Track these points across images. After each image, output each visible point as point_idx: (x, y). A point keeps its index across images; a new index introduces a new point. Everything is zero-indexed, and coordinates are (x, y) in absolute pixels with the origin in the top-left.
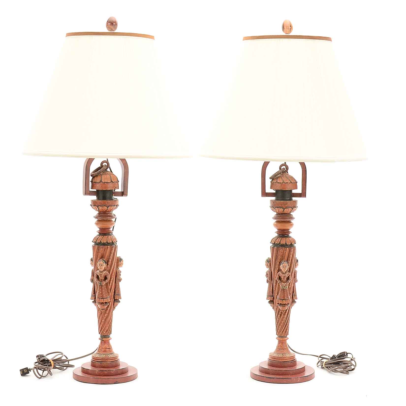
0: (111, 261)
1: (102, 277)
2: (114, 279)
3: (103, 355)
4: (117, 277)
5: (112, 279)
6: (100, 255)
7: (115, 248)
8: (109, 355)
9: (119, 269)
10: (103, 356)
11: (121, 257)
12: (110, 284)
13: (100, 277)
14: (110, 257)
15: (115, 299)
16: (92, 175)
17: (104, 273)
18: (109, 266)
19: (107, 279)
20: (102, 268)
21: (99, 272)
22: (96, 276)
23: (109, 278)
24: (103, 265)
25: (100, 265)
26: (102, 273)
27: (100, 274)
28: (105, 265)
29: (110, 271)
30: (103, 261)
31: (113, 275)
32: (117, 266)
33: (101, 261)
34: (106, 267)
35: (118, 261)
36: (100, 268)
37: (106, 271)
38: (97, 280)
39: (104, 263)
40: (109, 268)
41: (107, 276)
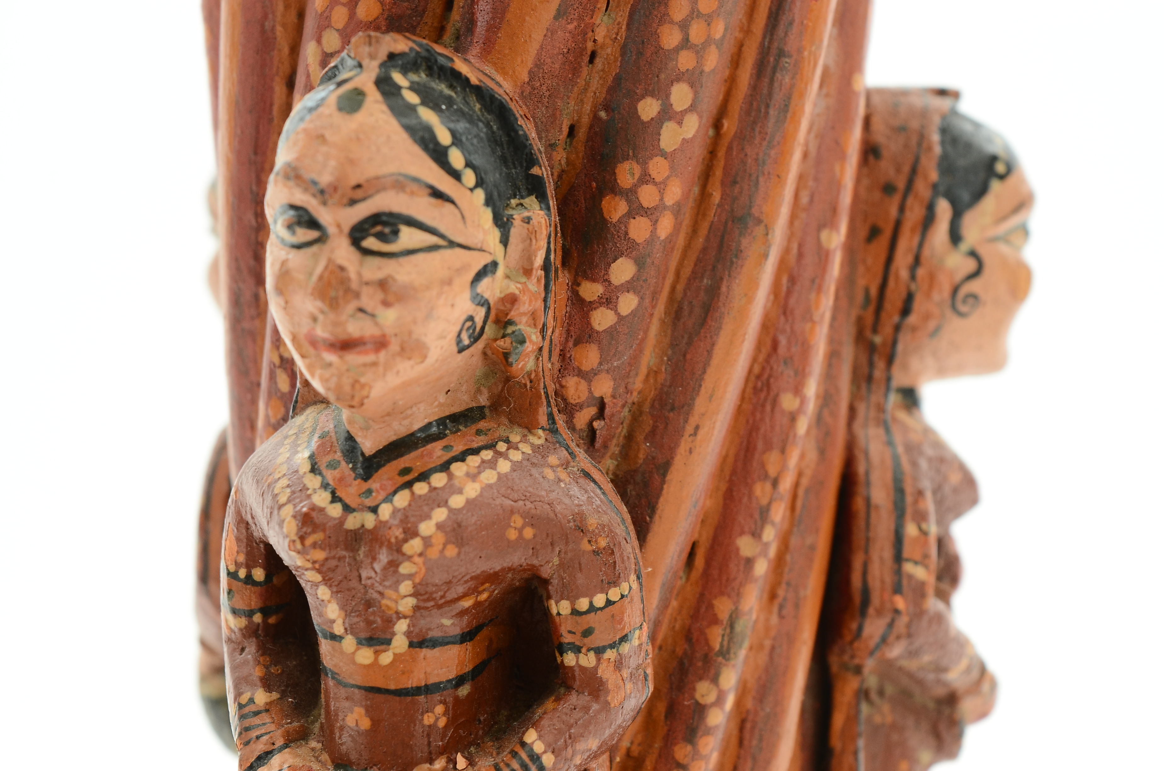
0: (695, 126)
1: (399, 642)
4: (873, 628)
5: (731, 678)
11: (962, 106)
13: (334, 611)
17: (472, 490)
18: (629, 287)
19: (549, 704)
20: (381, 344)
21: (313, 482)
22: (249, 579)
23: (626, 673)
24: (433, 248)
25: (313, 224)
26: (388, 499)
27: (341, 522)
28: (505, 241)
29: (677, 445)
30: (427, 115)
31: (749, 562)
32: (868, 333)
33: (339, 118)
34: (523, 326)
35: (888, 189)
36: (321, 332)
37: (539, 438)
38: (251, 700)
39: (456, 175)
40: (653, 373)
41: (554, 611)
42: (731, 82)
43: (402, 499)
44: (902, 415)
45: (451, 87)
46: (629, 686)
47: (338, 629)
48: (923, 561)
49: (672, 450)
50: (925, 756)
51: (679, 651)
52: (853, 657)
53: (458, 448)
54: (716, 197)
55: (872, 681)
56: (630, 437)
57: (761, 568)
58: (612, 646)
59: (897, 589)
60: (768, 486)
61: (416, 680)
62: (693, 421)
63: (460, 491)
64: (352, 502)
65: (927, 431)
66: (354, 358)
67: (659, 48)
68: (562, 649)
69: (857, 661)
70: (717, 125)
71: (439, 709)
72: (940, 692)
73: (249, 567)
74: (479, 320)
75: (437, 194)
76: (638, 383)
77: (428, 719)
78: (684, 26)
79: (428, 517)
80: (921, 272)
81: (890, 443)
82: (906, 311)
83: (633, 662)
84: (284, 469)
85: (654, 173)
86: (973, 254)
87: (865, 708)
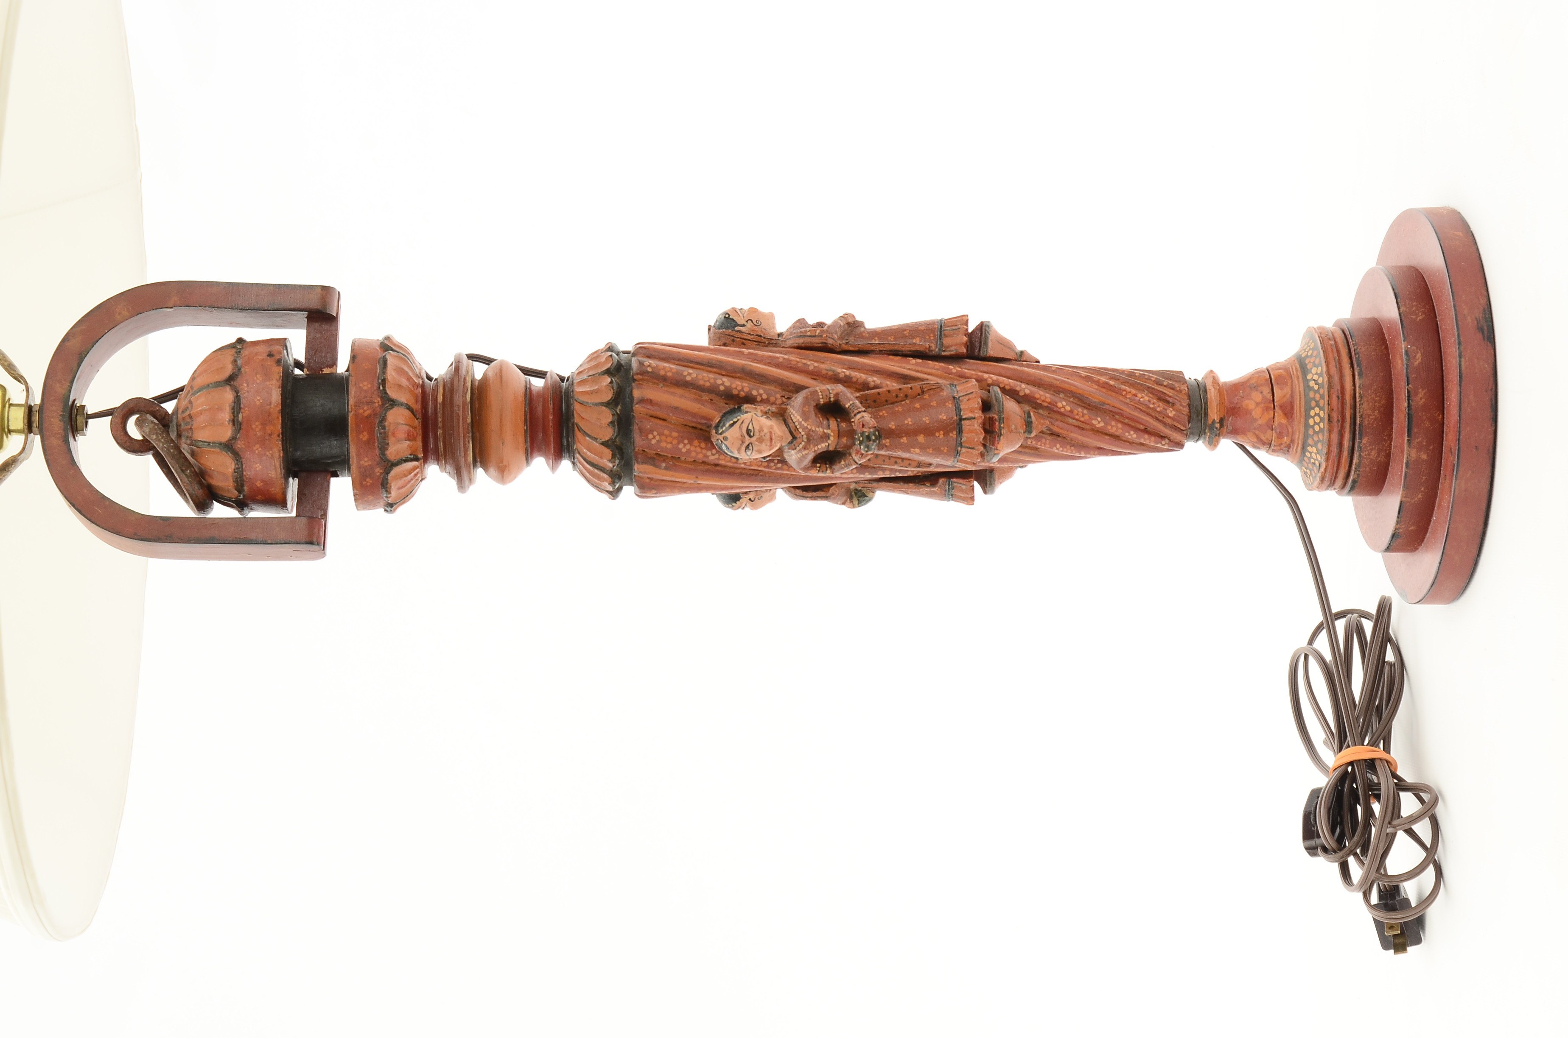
0: (725, 379)
1: (829, 431)
2: (842, 364)
3: (1311, 422)
4: (830, 341)
5: (839, 370)
6: (688, 447)
7: (649, 357)
8: (1312, 384)
9: (780, 335)
10: (1317, 419)
11: (712, 324)
12: (872, 384)
13: (823, 445)
14: (701, 382)
15: (964, 350)
16: (202, 505)
17: (798, 417)
18: (758, 391)
19: (841, 403)
20: (771, 432)
21: (798, 448)
22: (819, 467)
23: (835, 388)
24: (752, 423)
25: (748, 445)
26: (800, 433)
27: (805, 442)
28: (750, 412)
29: (790, 382)
30: (727, 425)
31: (815, 367)
32: (766, 344)
33: (728, 441)
34: (766, 409)
35: (733, 341)
36: (769, 444)
37: (788, 407)
38: (844, 465)
39: (738, 420)
40: (775, 387)
41: (822, 403)
42: (715, 373)
43: (800, 430)
44: (784, 336)
45: (721, 423)
46: (838, 388)
47: (827, 444)
48: (815, 331)
49: (791, 382)
50: (862, 329)
51: (833, 381)
52: (837, 346)
53: (791, 421)
54: (738, 375)
55: (844, 342)
56: (789, 391)
57: (816, 364)
58: (829, 391)
59: (821, 336)
60: (799, 363)
61: (836, 429)
62: (785, 378)
63: (799, 420)
64: (801, 440)
65: (787, 331)
66: (773, 438)
67: (710, 386)
68: (830, 401)
69: (838, 345)
70: (723, 375)
71: (842, 424)
72: (846, 326)
73: (817, 467)
74: (765, 417)
75: (742, 423)
76: (778, 390)
77: (844, 426)
78: (705, 381)
79: (804, 425)
80: (752, 333)
81: (790, 339)
82: (761, 336)
83: (833, 387)
84: (796, 456)
85: (735, 387)
86: (747, 322)
87: (850, 343)
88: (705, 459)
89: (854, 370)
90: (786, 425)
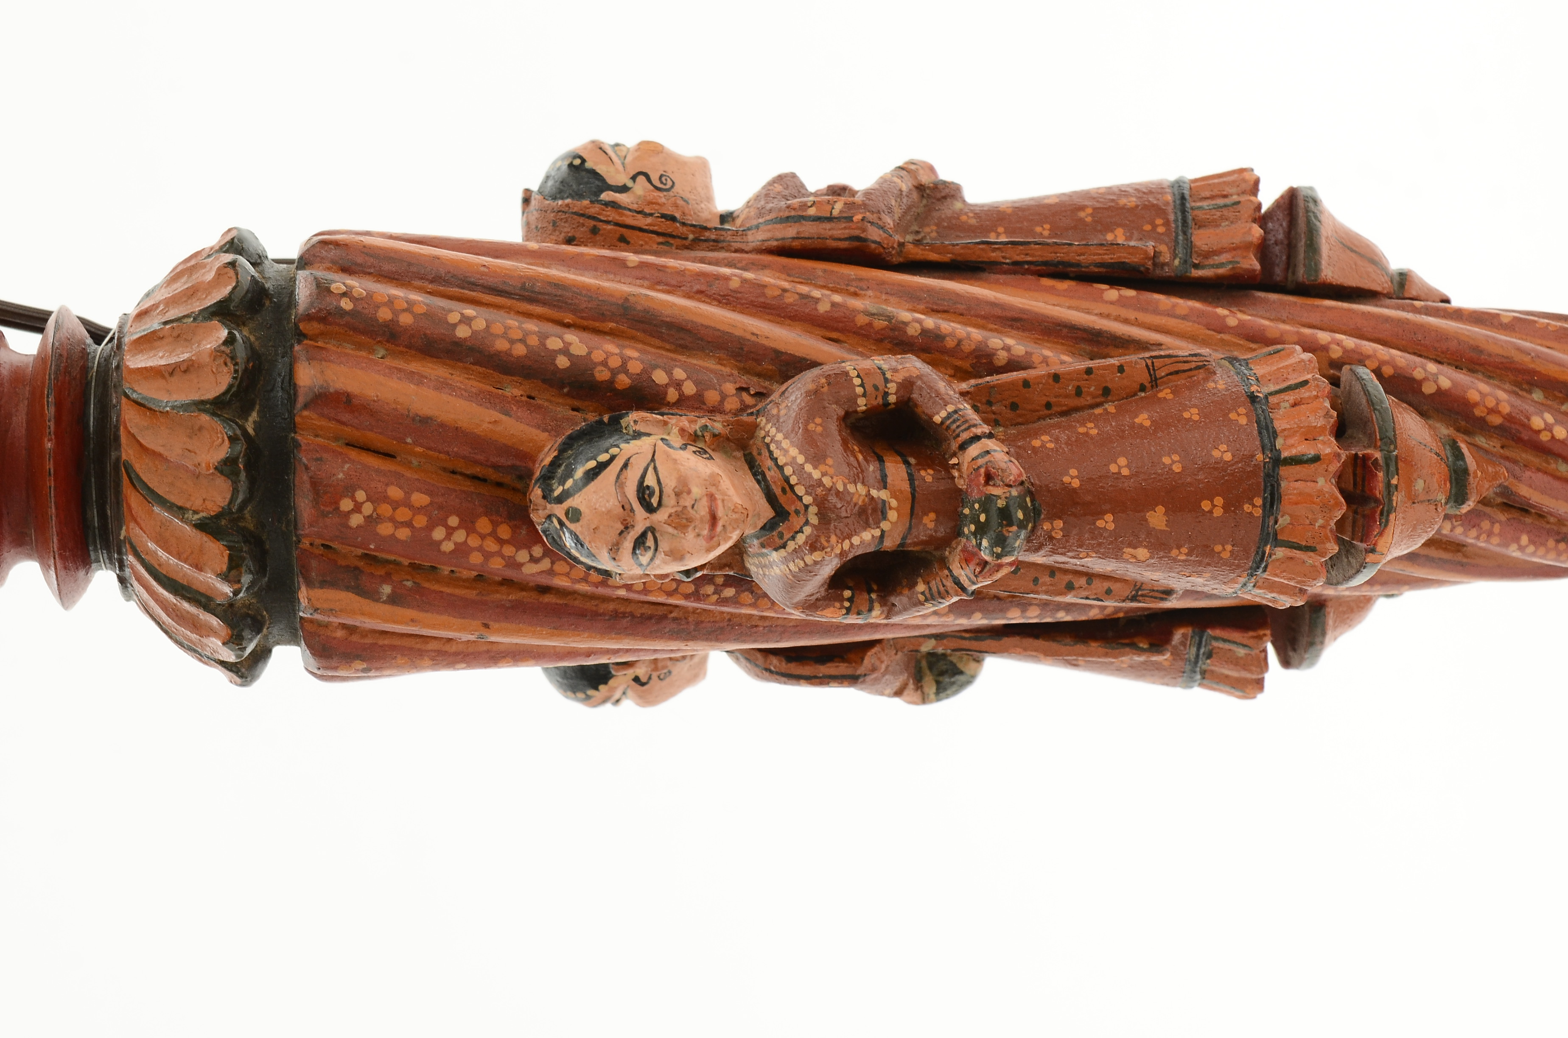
0: (571, 337)
1: (883, 495)
2: (912, 297)
4: (874, 234)
5: (905, 315)
6: (460, 536)
7: (346, 270)
9: (726, 218)
11: (535, 187)
12: (1002, 357)
13: (867, 535)
14: (501, 345)
15: (1253, 263)
17: (794, 452)
18: (669, 373)
19: (919, 410)
20: (711, 497)
21: (791, 545)
22: (850, 600)
23: (900, 367)
24: (655, 468)
25: (643, 535)
26: (800, 498)
27: (814, 526)
28: (649, 435)
29: (763, 346)
30: (579, 473)
31: (834, 304)
32: (687, 243)
33: (584, 521)
34: (697, 427)
35: (594, 231)
36: (705, 532)
37: (762, 420)
38: (923, 593)
39: (613, 458)
40: (720, 362)
41: (864, 408)
42: (540, 318)
43: (800, 490)
44: (738, 222)
45: (560, 466)
46: (908, 365)
47: (877, 532)
48: (832, 204)
49: (766, 348)
50: (958, 205)
51: (889, 346)
52: (893, 248)
53: (770, 463)
54: (612, 325)
55: (909, 238)
56: (759, 375)
57: (837, 298)
58: (884, 374)
59: (850, 219)
60: (786, 294)
61: (906, 486)
62: (749, 336)
63: (794, 458)
64: (802, 520)
65: (748, 205)
66: (720, 513)
67: (526, 356)
68: (886, 404)
69: (895, 246)
70: (568, 326)
71: (923, 473)
72: (915, 195)
73: (843, 599)
74: (694, 449)
75: (625, 466)
76: (727, 370)
77: (929, 479)
78: (512, 342)
79: (810, 475)
80: (647, 211)
81: (757, 227)
82: (673, 219)
83: (894, 364)
84: (784, 567)
85: (601, 359)
86: (634, 178)
87: (930, 241)
88: (510, 574)
89: (944, 315)
90: (754, 475)
